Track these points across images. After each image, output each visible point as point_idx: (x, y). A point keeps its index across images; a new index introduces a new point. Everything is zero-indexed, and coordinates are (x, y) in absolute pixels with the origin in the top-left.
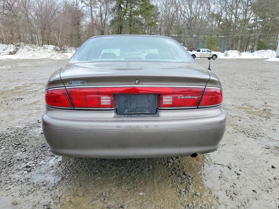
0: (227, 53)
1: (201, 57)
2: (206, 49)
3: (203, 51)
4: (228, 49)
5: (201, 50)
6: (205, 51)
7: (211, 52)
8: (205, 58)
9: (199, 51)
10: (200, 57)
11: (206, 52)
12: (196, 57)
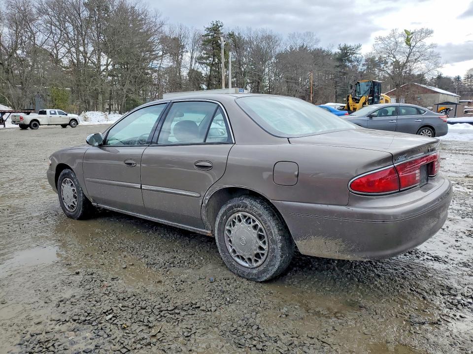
0: (86, 117)
1: (50, 123)
2: (56, 110)
3: (51, 114)
4: (87, 110)
5: (48, 111)
6: (55, 114)
7: (66, 115)
8: (56, 125)
9: (44, 113)
10: (47, 123)
11: (58, 115)
12: (41, 123)
